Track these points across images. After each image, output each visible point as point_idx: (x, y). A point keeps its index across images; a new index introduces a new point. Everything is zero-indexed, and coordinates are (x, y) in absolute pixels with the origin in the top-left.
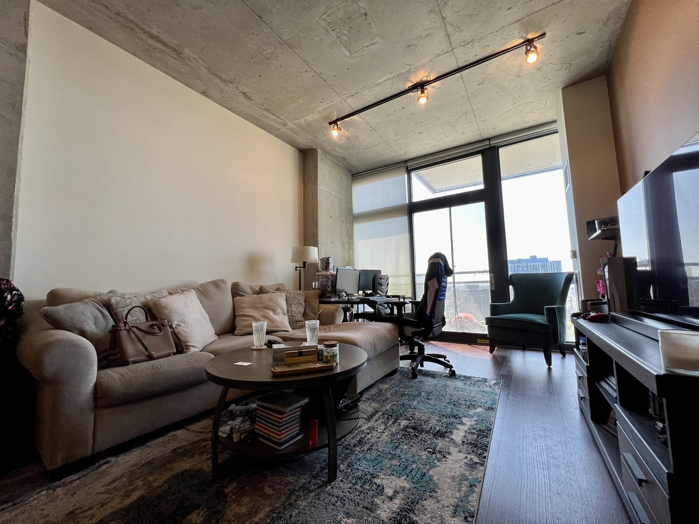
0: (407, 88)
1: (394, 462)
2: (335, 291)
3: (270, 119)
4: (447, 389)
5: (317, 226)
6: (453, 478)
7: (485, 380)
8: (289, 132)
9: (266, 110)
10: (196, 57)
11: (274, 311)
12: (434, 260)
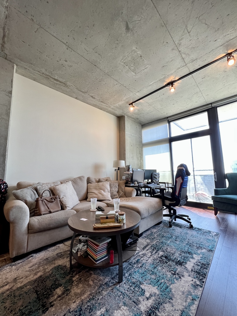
0: (165, 85)
1: (153, 277)
2: (132, 181)
3: (104, 105)
4: (187, 236)
5: (125, 151)
6: (183, 293)
7: (210, 232)
8: (112, 110)
9: (102, 102)
10: (72, 85)
11: (104, 191)
12: (180, 168)
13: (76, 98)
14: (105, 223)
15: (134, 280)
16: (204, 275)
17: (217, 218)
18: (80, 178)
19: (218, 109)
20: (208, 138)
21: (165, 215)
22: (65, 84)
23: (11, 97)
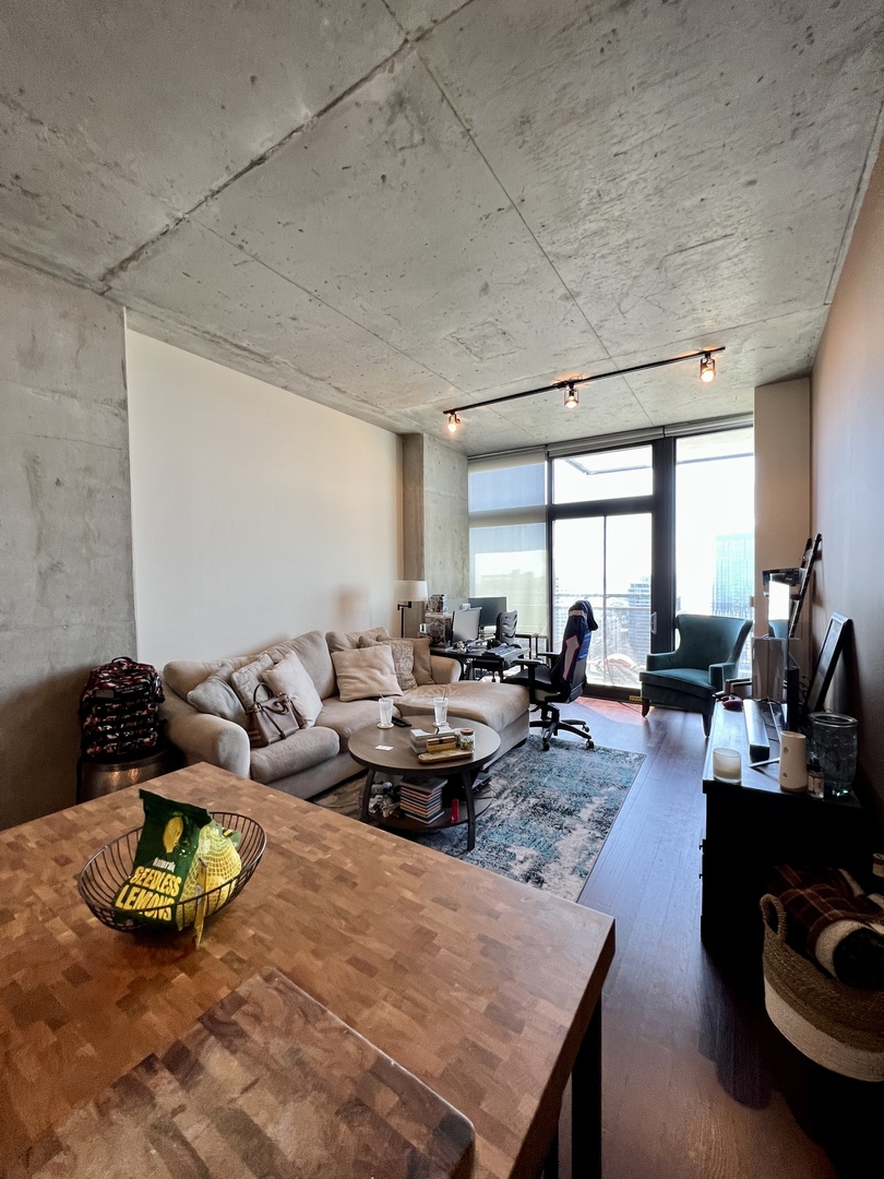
0: (552, 385)
1: (525, 836)
2: (450, 636)
4: (582, 765)
5: (422, 545)
6: (575, 849)
7: (626, 754)
9: (363, 401)
10: (286, 361)
11: (381, 670)
12: (575, 613)
13: (285, 388)
14: (439, 751)
15: (494, 844)
16: (609, 825)
17: (647, 723)
18: (311, 637)
19: (678, 441)
20: (646, 519)
21: (534, 724)
22: (265, 359)
23: (125, 420)
